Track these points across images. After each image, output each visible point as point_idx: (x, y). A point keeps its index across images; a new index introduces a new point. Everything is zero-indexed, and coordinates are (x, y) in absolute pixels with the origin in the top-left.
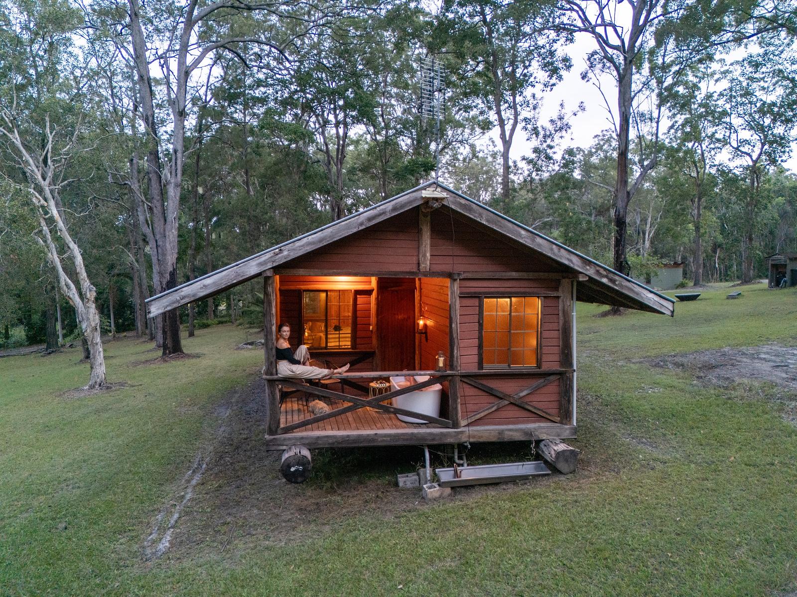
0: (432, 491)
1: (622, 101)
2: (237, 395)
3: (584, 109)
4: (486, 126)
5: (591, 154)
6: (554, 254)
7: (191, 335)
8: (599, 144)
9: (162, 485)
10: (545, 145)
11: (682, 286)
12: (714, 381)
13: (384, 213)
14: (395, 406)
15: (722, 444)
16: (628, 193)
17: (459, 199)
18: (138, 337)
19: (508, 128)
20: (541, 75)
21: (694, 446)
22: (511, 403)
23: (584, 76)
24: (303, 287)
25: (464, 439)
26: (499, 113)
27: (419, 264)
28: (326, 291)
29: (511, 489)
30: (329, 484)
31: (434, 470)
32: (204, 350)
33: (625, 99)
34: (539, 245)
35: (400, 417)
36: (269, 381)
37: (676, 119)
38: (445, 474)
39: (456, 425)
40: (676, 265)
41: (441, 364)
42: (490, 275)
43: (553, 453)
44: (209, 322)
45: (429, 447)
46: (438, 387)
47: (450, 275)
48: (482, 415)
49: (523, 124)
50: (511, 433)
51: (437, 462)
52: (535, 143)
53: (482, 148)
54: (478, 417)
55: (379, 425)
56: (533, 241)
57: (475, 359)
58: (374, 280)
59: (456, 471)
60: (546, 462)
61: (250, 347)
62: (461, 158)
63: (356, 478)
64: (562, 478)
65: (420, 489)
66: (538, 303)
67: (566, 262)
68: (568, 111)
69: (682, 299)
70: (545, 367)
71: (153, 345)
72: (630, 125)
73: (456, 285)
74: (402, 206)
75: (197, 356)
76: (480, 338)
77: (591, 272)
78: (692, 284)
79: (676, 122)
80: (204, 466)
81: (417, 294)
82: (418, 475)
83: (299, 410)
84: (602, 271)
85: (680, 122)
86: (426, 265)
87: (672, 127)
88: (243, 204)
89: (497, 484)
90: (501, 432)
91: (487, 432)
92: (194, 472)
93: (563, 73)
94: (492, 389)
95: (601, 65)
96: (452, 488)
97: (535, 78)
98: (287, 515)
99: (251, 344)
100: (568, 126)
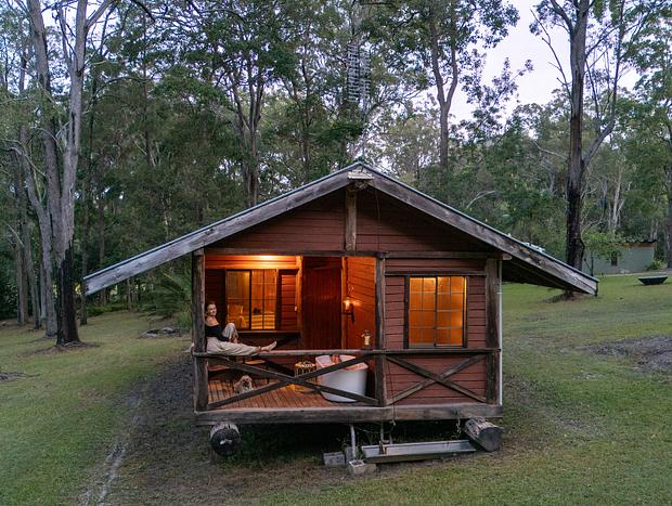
0: (358, 467)
1: (574, 59)
2: (147, 386)
3: (531, 69)
4: (423, 84)
5: (549, 111)
6: (478, 234)
7: (84, 323)
8: (559, 100)
9: (83, 467)
10: (487, 108)
11: (654, 268)
12: (655, 366)
13: (311, 194)
14: (320, 384)
15: (648, 423)
16: (582, 162)
17: (384, 180)
18: (20, 325)
19: (447, 87)
20: (484, 30)
21: (619, 425)
22: (438, 382)
23: (533, 29)
24: (227, 266)
25: (389, 417)
26: (436, 70)
27: (345, 244)
28: (250, 271)
29: (435, 465)
30: (255, 463)
31: (359, 448)
32: (103, 339)
33: (578, 55)
34: (464, 225)
35: (326, 395)
36: (198, 357)
37: (646, 73)
38: (371, 451)
39: (381, 403)
40: (647, 243)
41: (367, 343)
42: (415, 254)
43: (477, 430)
44: (102, 308)
45: (355, 424)
46: (364, 366)
47: (376, 255)
48: (408, 393)
49: (464, 83)
50: (435, 412)
51: (363, 439)
52: (476, 105)
53: (419, 105)
54: (403, 395)
55: (305, 404)
56: (457, 221)
57: (401, 338)
58: (299, 259)
59: (381, 448)
60: (472, 441)
61: (154, 335)
62: (394, 117)
63: (282, 457)
64: (487, 455)
65: (346, 466)
66: (464, 282)
67: (490, 242)
68: (513, 70)
69: (647, 282)
70: (470, 347)
71: (42, 334)
72: (585, 86)
73: (382, 264)
74: (329, 187)
75: (96, 345)
76: (406, 317)
77: (514, 251)
78: (666, 266)
79: (645, 77)
80: (124, 451)
81: (343, 274)
82: (344, 453)
83: (224, 391)
84: (525, 251)
85: (650, 78)
86: (352, 244)
87: (641, 81)
88: (146, 173)
89: (421, 461)
90: (426, 411)
91: (413, 411)
92: (114, 455)
93: (508, 26)
94: (417, 368)
95: (552, 16)
96: (378, 465)
97: (477, 33)
98: (214, 490)
99: (156, 332)
100: (514, 87)
